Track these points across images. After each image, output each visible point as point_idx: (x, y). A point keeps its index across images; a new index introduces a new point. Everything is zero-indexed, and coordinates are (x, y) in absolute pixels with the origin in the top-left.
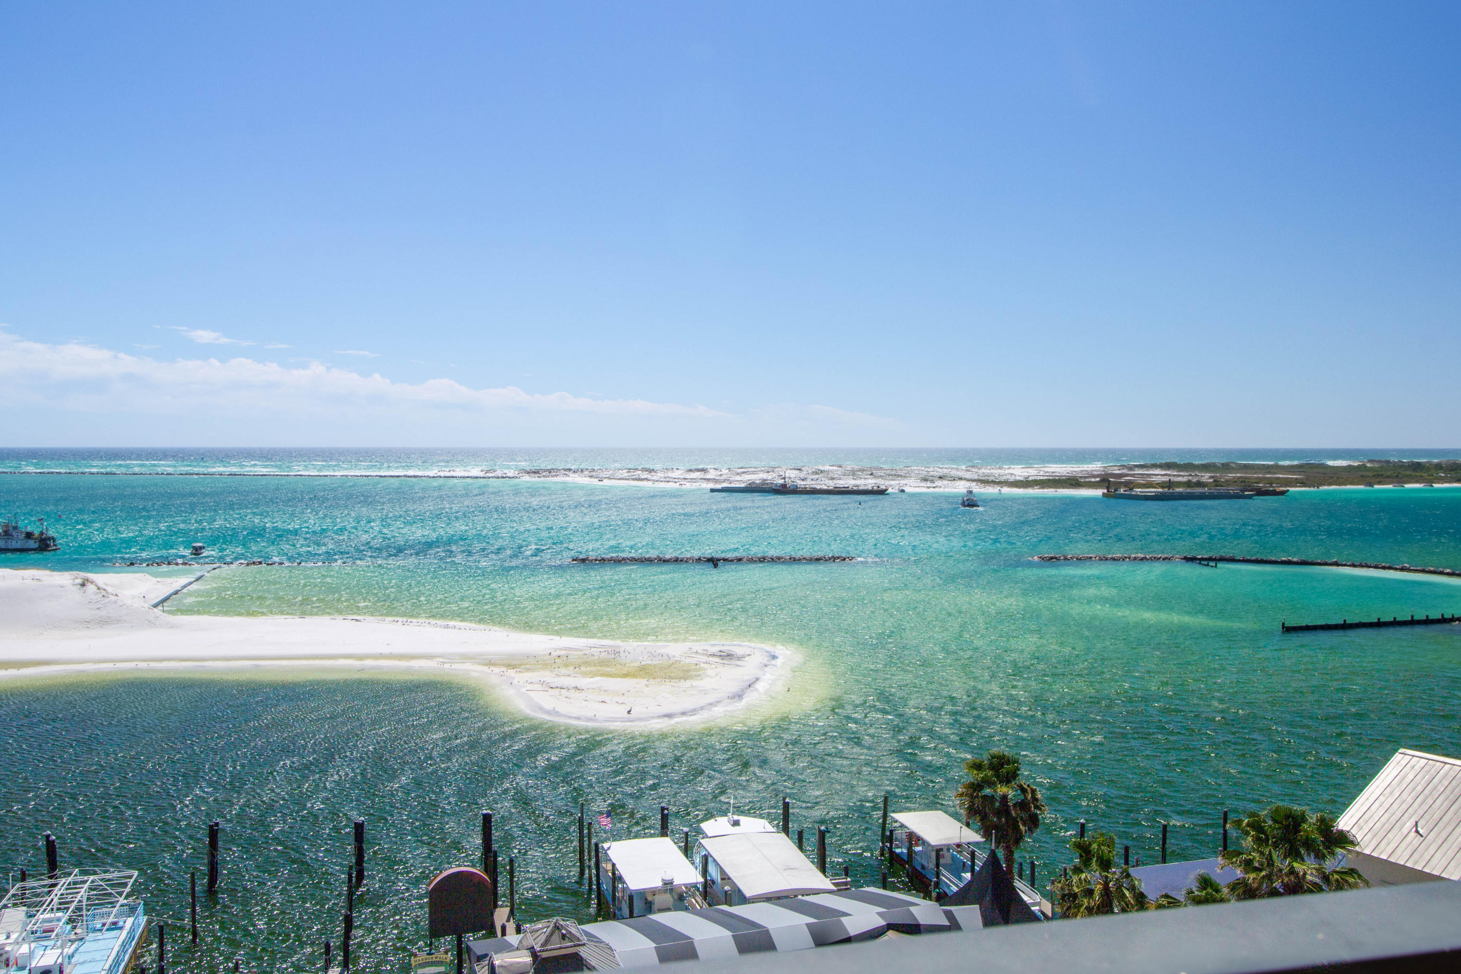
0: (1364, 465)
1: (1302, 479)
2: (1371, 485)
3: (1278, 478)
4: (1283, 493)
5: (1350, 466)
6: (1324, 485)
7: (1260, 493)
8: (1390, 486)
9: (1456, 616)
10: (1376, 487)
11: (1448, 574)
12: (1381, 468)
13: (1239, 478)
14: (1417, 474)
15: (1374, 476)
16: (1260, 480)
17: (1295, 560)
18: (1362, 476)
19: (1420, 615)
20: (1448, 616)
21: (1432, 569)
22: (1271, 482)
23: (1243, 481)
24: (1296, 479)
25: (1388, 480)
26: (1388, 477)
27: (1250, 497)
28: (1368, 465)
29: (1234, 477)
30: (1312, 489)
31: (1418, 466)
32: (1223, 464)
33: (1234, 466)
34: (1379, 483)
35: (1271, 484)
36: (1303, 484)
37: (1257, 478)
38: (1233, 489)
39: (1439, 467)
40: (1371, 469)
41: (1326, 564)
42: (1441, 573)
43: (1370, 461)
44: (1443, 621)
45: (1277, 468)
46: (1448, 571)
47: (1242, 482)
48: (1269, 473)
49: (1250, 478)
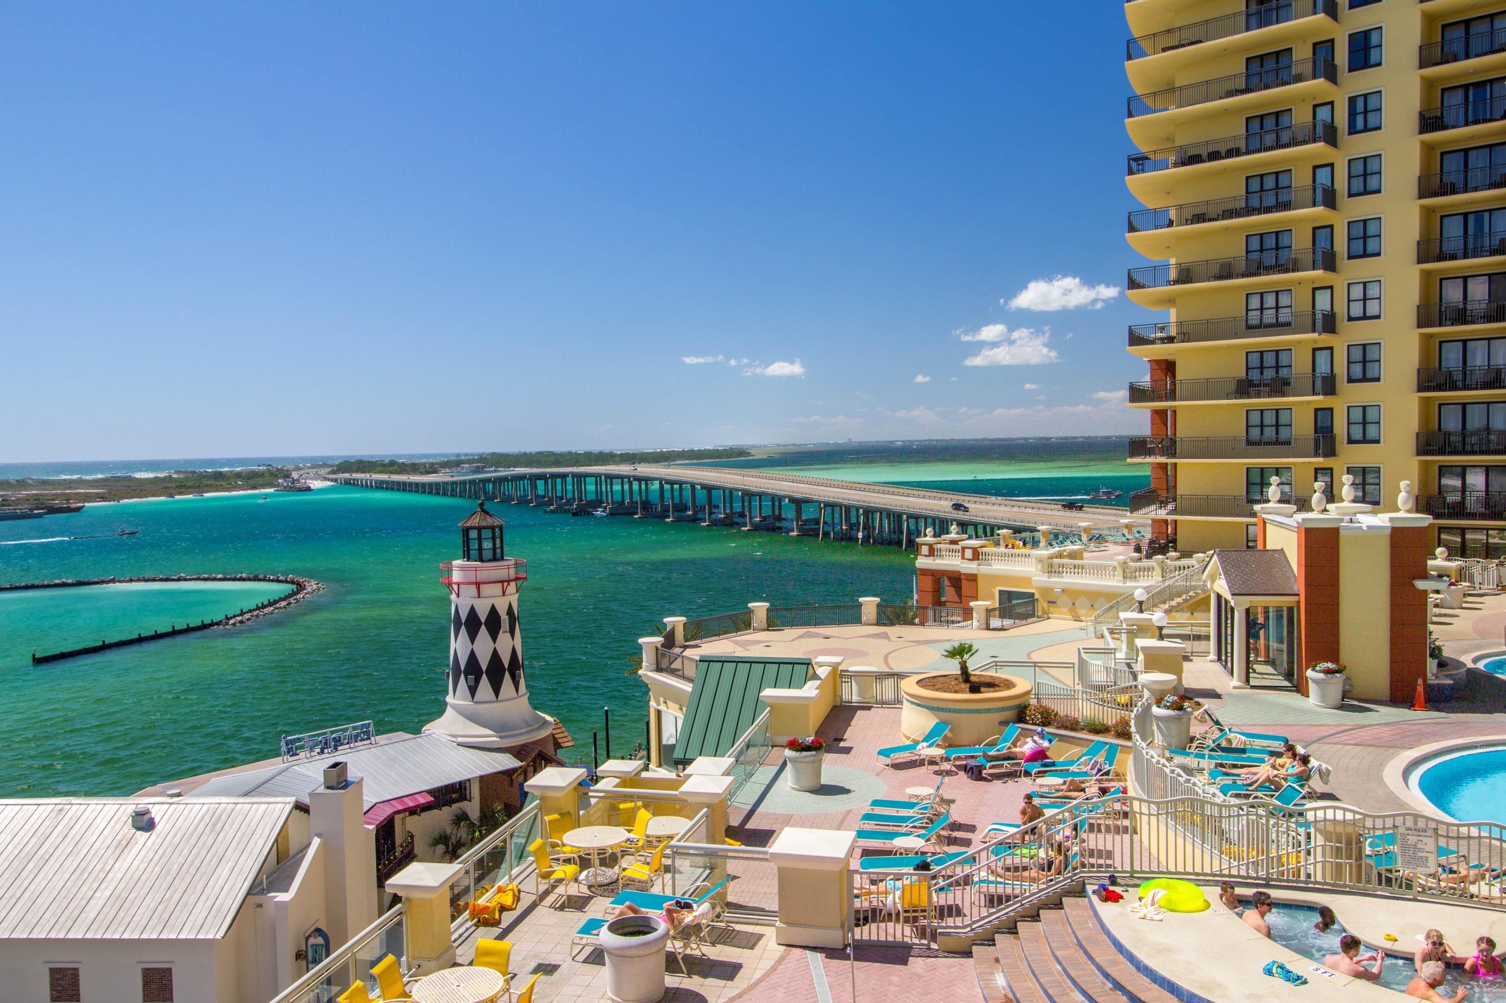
0: (170, 476)
1: (103, 493)
2: (172, 496)
3: (78, 494)
4: (78, 509)
5: (156, 478)
6: (126, 498)
7: (52, 510)
8: (191, 496)
9: (215, 621)
10: (177, 497)
11: (220, 580)
12: (187, 478)
13: (34, 495)
14: (218, 483)
15: (177, 487)
16: (57, 497)
17: (70, 581)
18: (166, 488)
19: (180, 625)
20: (207, 621)
21: (206, 576)
22: (68, 498)
23: (36, 498)
24: (97, 494)
25: (190, 490)
26: (190, 487)
27: (40, 516)
28: (175, 476)
29: (28, 495)
30: (112, 503)
31: (219, 476)
32: (18, 481)
33: (31, 482)
34: (181, 493)
35: (68, 500)
36: (103, 498)
37: (54, 495)
38: (24, 508)
39: (239, 475)
40: (176, 480)
41: (103, 582)
42: (215, 579)
43: (177, 472)
44: (204, 627)
45: (81, 483)
46: (220, 576)
47: (35, 500)
48: (70, 488)
49: (47, 495)
